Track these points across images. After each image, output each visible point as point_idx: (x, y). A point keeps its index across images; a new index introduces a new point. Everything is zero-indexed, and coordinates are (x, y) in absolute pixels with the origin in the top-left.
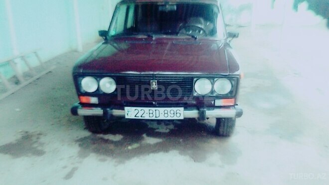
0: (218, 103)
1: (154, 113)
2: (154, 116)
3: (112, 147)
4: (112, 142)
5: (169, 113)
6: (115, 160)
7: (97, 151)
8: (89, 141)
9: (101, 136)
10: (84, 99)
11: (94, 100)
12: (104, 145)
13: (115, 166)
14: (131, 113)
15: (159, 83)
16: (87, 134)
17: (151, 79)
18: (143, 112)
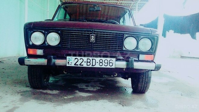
0: (142, 57)
1: (91, 62)
2: (91, 64)
3: (50, 97)
4: (50, 94)
5: (103, 62)
6: (53, 104)
7: (37, 98)
8: (30, 93)
9: (41, 90)
10: (31, 52)
11: (40, 52)
12: (43, 96)
13: (54, 107)
14: (72, 61)
15: (96, 37)
16: (29, 89)
17: (91, 34)
18: (82, 60)
